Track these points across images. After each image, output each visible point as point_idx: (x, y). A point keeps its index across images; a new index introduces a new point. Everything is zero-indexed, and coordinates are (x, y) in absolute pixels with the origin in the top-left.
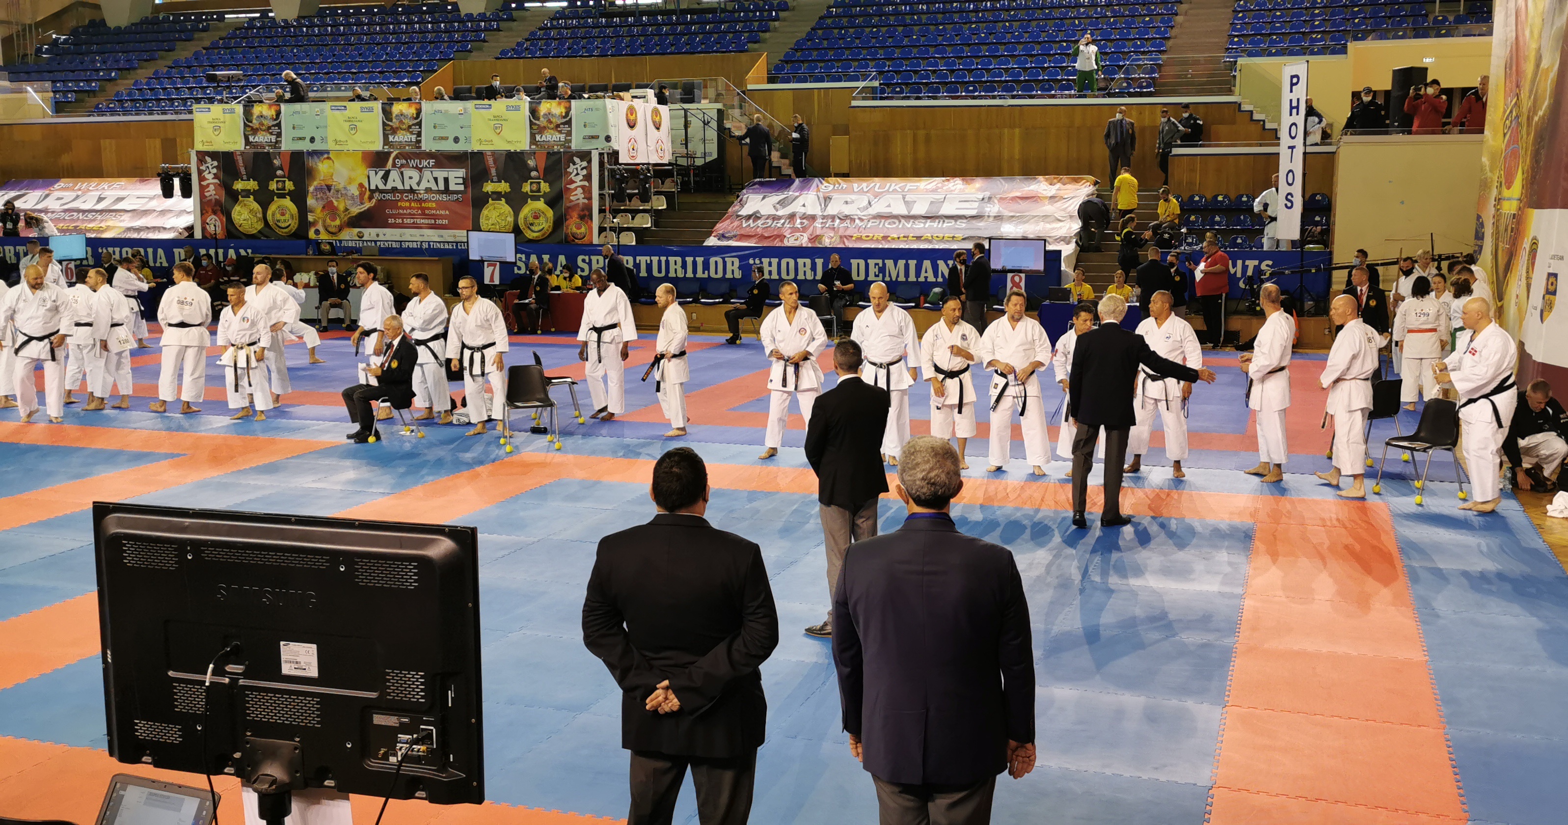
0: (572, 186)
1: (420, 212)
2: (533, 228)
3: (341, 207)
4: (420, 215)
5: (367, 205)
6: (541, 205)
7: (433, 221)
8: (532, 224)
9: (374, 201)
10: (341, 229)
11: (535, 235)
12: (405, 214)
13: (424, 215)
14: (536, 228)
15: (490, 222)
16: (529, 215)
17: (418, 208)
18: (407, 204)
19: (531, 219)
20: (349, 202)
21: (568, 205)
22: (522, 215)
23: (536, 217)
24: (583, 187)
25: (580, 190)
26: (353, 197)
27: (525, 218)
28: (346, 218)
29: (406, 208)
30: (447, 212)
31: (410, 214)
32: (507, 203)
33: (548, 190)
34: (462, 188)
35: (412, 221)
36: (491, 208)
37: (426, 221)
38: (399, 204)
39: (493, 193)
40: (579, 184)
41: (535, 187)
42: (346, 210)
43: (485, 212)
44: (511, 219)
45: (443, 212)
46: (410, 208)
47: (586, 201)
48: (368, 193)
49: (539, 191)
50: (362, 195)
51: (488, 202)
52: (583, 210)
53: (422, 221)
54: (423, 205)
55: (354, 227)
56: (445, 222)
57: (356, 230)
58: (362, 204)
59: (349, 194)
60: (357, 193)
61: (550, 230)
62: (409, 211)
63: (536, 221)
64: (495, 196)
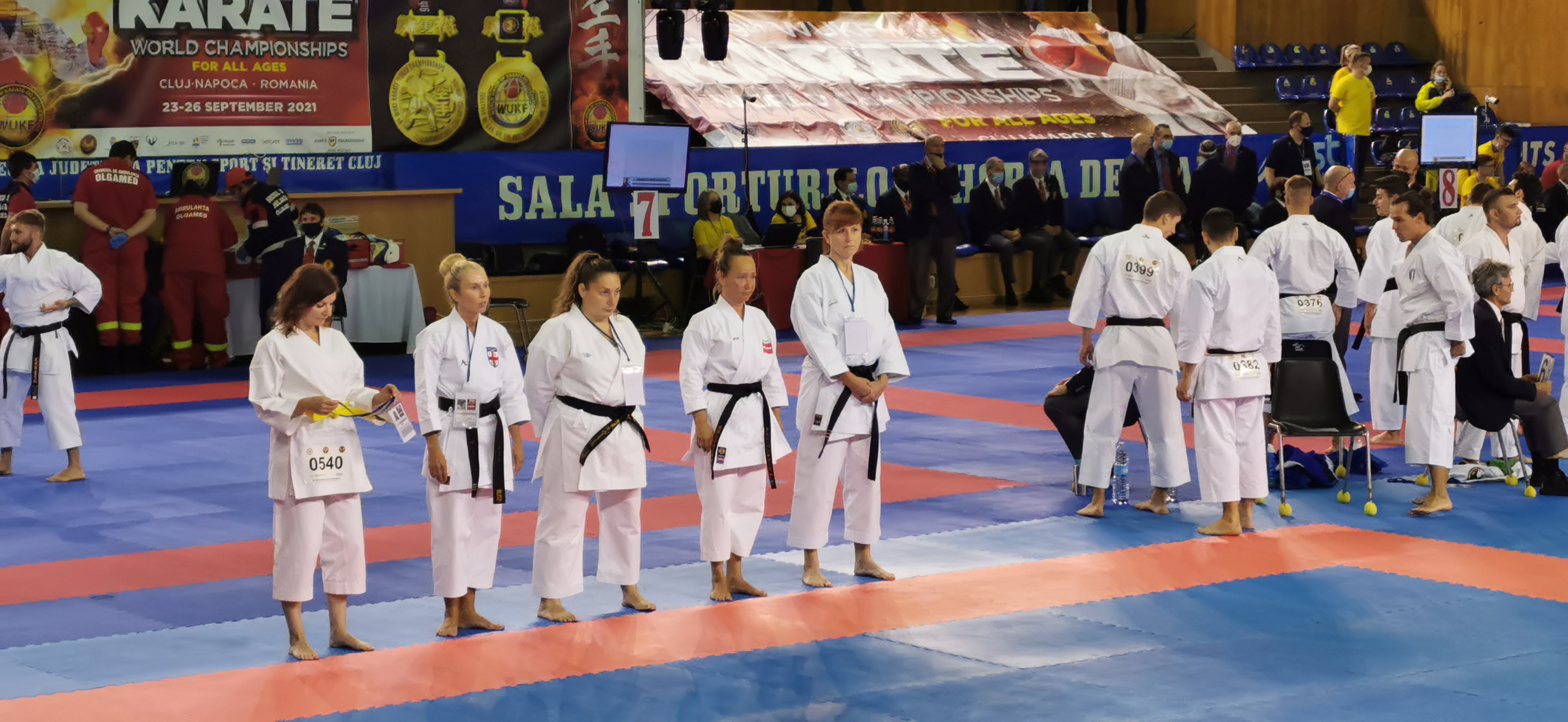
0: (588, 25)
1: (244, 84)
2: (504, 117)
3: (41, 74)
4: (243, 91)
5: (112, 69)
6: (525, 65)
7: (279, 107)
8: (502, 110)
9: (131, 58)
10: (35, 132)
11: (513, 132)
12: (209, 91)
13: (255, 91)
14: (512, 119)
15: (413, 105)
16: (501, 88)
17: (240, 76)
18: (214, 66)
19: (503, 97)
20: (60, 63)
21: (581, 65)
22: (484, 89)
23: (513, 94)
24: (610, 26)
25: (604, 33)
26: (70, 49)
27: (493, 95)
28: (53, 105)
29: (210, 75)
30: (314, 85)
31: (219, 90)
32: (448, 61)
33: (538, 32)
34: (346, 26)
35: (224, 106)
36: (413, 72)
37: (260, 107)
38: (195, 65)
39: (418, 38)
40: (601, 19)
41: (510, 26)
42: (54, 81)
43: (400, 82)
44: (459, 98)
45: (303, 84)
46: (220, 75)
47: (615, 57)
48: (112, 40)
49: (518, 34)
50: (95, 42)
51: (407, 60)
52: (609, 76)
53: (251, 106)
54: (257, 67)
55: (74, 126)
56: (310, 107)
57: (79, 134)
58: (97, 65)
59: (61, 40)
60: (81, 38)
61: (542, 122)
62: (216, 82)
63: (512, 102)
64: (421, 46)
